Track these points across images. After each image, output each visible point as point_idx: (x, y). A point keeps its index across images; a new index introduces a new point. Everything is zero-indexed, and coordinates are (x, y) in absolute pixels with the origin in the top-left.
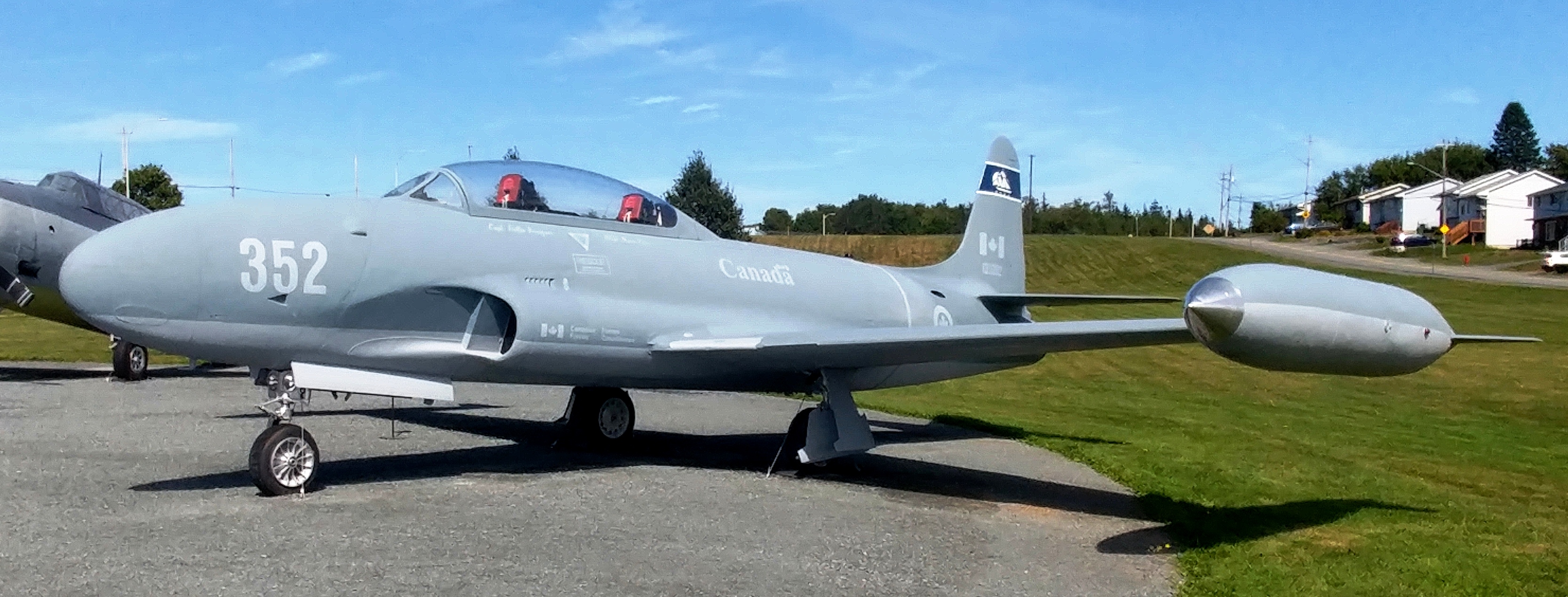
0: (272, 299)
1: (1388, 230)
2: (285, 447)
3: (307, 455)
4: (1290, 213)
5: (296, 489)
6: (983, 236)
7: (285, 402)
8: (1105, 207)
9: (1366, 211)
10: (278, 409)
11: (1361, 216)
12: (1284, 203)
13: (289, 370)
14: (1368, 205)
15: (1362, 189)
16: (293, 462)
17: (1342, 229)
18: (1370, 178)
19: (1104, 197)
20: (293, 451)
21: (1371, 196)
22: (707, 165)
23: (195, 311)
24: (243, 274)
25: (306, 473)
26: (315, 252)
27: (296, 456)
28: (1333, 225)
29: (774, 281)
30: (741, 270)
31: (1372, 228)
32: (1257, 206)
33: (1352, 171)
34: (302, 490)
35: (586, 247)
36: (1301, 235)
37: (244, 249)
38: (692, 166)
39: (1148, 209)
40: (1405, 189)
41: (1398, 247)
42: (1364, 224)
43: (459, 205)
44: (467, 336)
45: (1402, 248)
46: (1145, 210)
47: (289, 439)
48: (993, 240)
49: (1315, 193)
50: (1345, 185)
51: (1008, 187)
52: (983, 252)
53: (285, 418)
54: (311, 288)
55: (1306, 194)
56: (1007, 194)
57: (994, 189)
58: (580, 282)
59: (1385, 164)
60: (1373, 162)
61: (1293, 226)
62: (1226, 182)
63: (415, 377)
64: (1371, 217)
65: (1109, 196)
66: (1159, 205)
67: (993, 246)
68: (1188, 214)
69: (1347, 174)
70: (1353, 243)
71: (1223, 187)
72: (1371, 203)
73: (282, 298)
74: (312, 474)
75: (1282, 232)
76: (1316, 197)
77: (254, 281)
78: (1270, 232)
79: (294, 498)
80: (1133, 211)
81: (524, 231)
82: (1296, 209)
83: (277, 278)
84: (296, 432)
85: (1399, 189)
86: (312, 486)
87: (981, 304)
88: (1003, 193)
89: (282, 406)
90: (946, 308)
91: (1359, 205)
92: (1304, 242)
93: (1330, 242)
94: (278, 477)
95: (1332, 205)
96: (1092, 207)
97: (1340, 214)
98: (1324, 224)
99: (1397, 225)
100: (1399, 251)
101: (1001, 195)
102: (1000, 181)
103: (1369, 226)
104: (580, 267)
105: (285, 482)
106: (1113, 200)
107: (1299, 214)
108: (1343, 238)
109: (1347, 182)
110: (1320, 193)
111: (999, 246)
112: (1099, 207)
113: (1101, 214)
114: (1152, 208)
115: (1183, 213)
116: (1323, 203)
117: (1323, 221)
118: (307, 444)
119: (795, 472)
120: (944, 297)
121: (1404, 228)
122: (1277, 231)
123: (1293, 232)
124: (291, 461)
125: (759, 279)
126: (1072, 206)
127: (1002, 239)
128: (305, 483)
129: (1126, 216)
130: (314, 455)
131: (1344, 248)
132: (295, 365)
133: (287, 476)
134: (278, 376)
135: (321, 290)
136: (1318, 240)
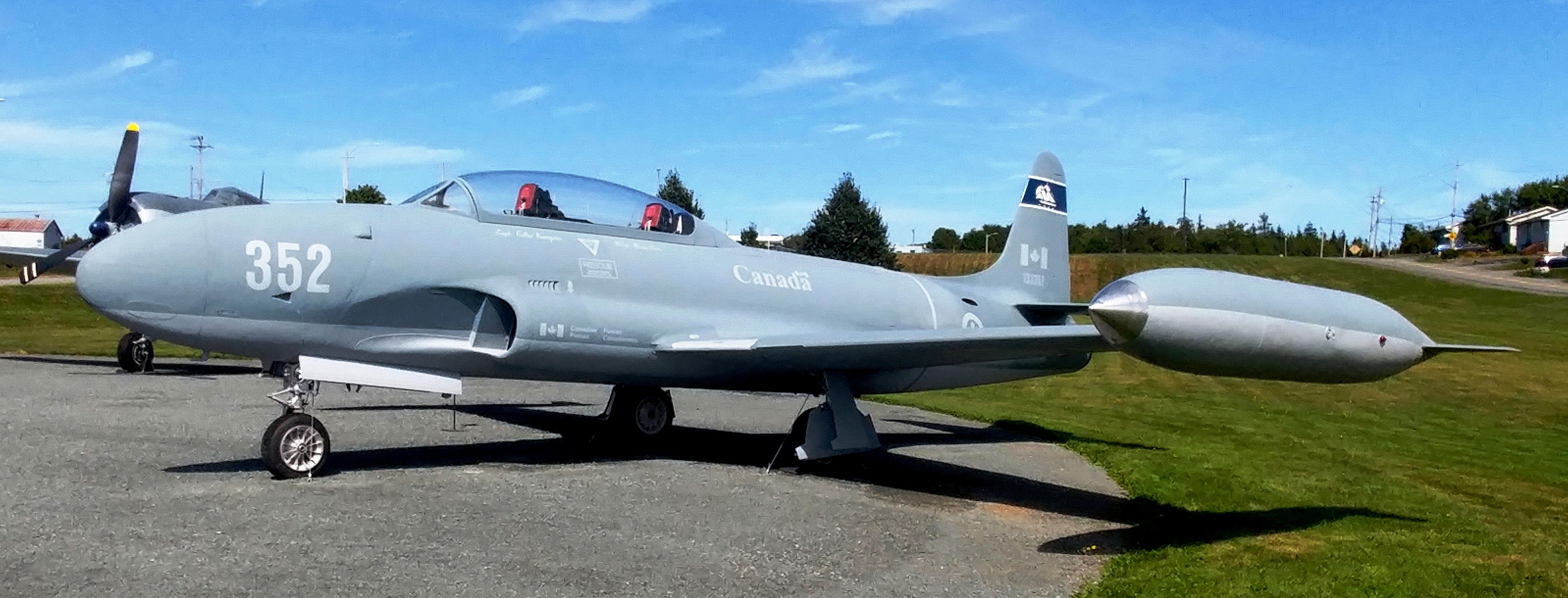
0: (276, 296)
1: (1534, 252)
2: (294, 435)
3: (318, 442)
4: (1438, 235)
5: (304, 474)
6: (1025, 247)
7: (296, 393)
8: (1260, 228)
9: (1513, 233)
10: (290, 399)
11: (1508, 238)
12: (1434, 226)
13: (296, 363)
14: (1516, 227)
15: (1510, 212)
16: (302, 448)
17: (1488, 250)
18: (1518, 201)
19: (1260, 219)
20: (304, 438)
21: (1518, 218)
22: (856, 186)
23: (203, 308)
24: (248, 273)
25: (316, 459)
26: (319, 255)
27: (306, 443)
28: (1480, 246)
29: (790, 287)
30: (756, 275)
31: (1519, 250)
32: (1408, 229)
33: (1500, 193)
34: (310, 475)
35: (594, 252)
36: (1447, 255)
37: (250, 250)
38: (842, 187)
39: (1302, 231)
40: (1552, 212)
41: (1542, 268)
42: (1511, 246)
43: (468, 212)
44: (473, 334)
45: (1546, 269)
46: (1299, 232)
47: (298, 427)
48: (1035, 251)
49: (1463, 215)
50: (1493, 208)
51: (1053, 201)
52: (1024, 262)
53: (296, 407)
54: (314, 287)
55: (1453, 216)
56: (1051, 207)
57: (1037, 202)
58: (584, 285)
59: (1534, 187)
60: (1522, 185)
61: (1440, 247)
62: (1375, 204)
63: (426, 372)
64: (1518, 238)
65: (1264, 218)
66: (1314, 227)
67: (1035, 257)
68: (1342, 235)
69: (1496, 197)
70: (1500, 264)
71: (1373, 209)
72: (1519, 226)
73: (286, 296)
74: (322, 459)
75: (1429, 253)
76: (1463, 220)
77: (259, 279)
78: (1418, 253)
79: (301, 482)
80: (1286, 232)
81: (532, 236)
82: (1444, 231)
83: (282, 278)
84: (306, 420)
85: (1547, 212)
86: (319, 472)
87: (1017, 313)
88: (1047, 206)
89: (294, 396)
90: (978, 317)
91: (1506, 228)
92: (1450, 262)
93: (1475, 263)
94: (287, 462)
95: (1480, 226)
96: (1245, 229)
97: (1487, 236)
98: (1470, 245)
99: (1543, 247)
100: (1543, 272)
101: (1044, 208)
102: (1042, 193)
103: (1516, 247)
104: (585, 270)
105: (294, 467)
106: (1269, 221)
107: (1446, 236)
108: (1490, 258)
109: (1496, 204)
110: (1468, 216)
111: (1043, 257)
112: (1254, 229)
113: (1255, 235)
114: (1306, 230)
115: (1337, 235)
116: (1471, 225)
117: (1470, 243)
118: (317, 433)
119: (796, 468)
120: (976, 305)
121: (1550, 250)
122: (1425, 251)
123: (1440, 253)
124: (300, 447)
125: (775, 285)
126: (1227, 227)
127: (1044, 251)
128: (313, 469)
129: (1278, 236)
130: (324, 443)
131: (1488, 269)
132: (302, 359)
133: (296, 462)
134: (290, 368)
135: (324, 289)
136: (1464, 261)
